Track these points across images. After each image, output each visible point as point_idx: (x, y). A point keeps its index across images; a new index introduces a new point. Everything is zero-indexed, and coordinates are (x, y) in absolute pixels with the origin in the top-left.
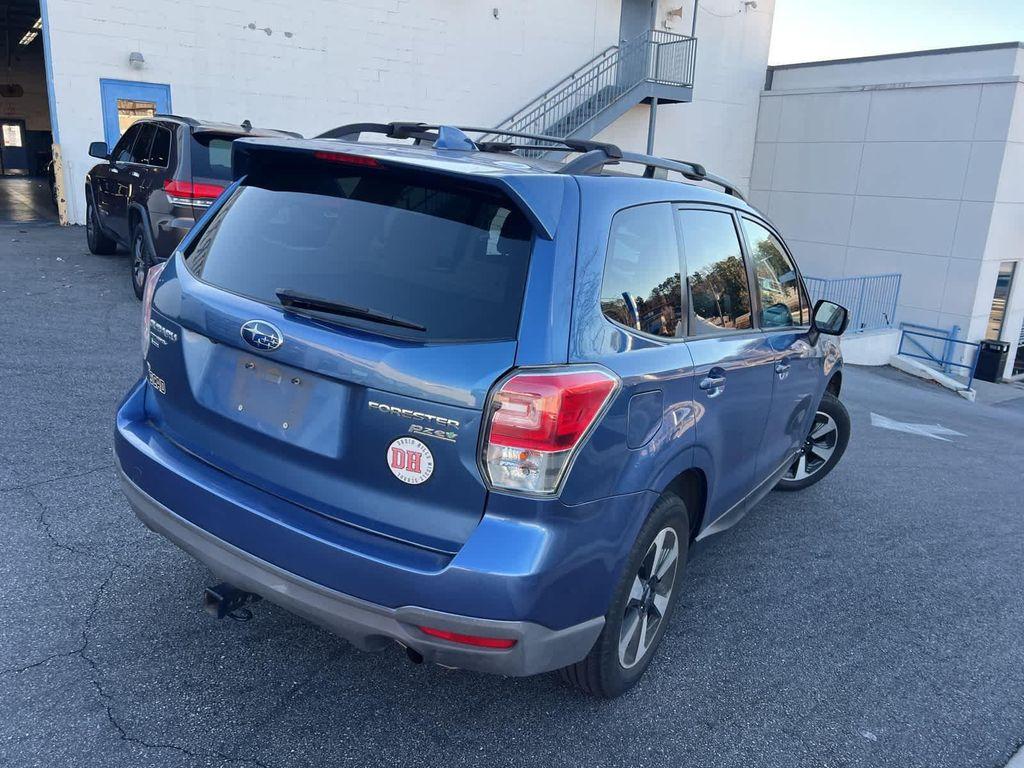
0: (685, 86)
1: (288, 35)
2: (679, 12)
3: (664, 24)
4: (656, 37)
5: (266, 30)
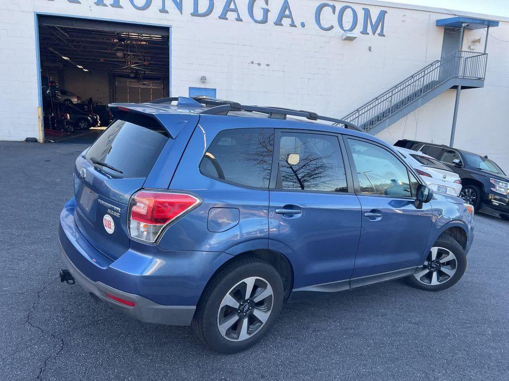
0: (480, 79)
1: (268, 65)
2: (479, 41)
3: (469, 47)
4: (464, 55)
5: (258, 64)
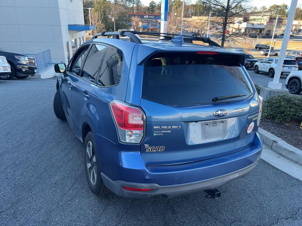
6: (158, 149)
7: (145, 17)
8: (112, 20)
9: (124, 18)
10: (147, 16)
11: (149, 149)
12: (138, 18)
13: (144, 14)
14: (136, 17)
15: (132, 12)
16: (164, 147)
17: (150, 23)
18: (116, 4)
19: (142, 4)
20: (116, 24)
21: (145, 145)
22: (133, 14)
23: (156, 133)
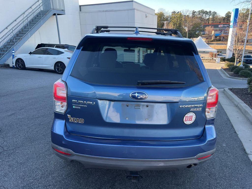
0: (63, 10)
6: (78, 120)
7: (219, 26)
8: (186, 30)
9: (197, 28)
10: (222, 26)
11: (72, 119)
12: (212, 27)
13: (219, 24)
14: (210, 27)
15: (208, 23)
16: (83, 120)
17: (223, 32)
18: (193, 17)
19: (218, 15)
20: (189, 34)
21: (68, 115)
22: (209, 24)
23: (75, 106)
